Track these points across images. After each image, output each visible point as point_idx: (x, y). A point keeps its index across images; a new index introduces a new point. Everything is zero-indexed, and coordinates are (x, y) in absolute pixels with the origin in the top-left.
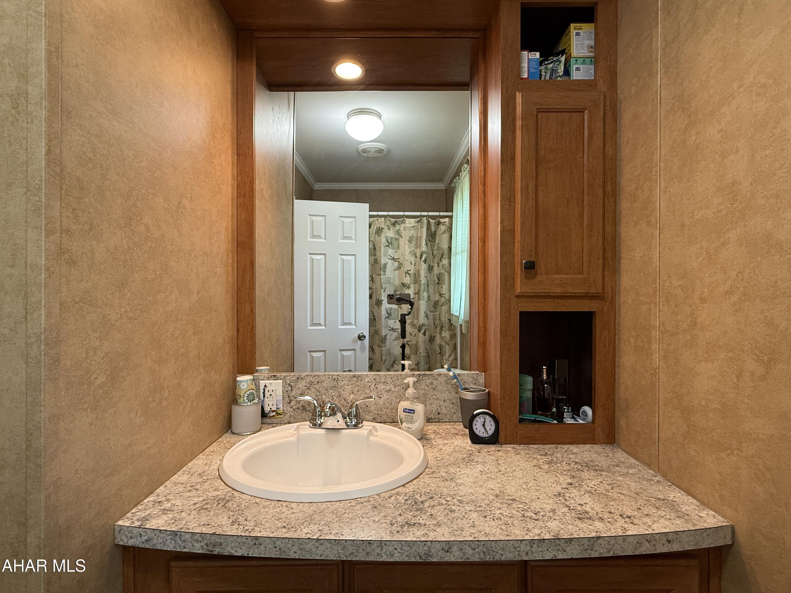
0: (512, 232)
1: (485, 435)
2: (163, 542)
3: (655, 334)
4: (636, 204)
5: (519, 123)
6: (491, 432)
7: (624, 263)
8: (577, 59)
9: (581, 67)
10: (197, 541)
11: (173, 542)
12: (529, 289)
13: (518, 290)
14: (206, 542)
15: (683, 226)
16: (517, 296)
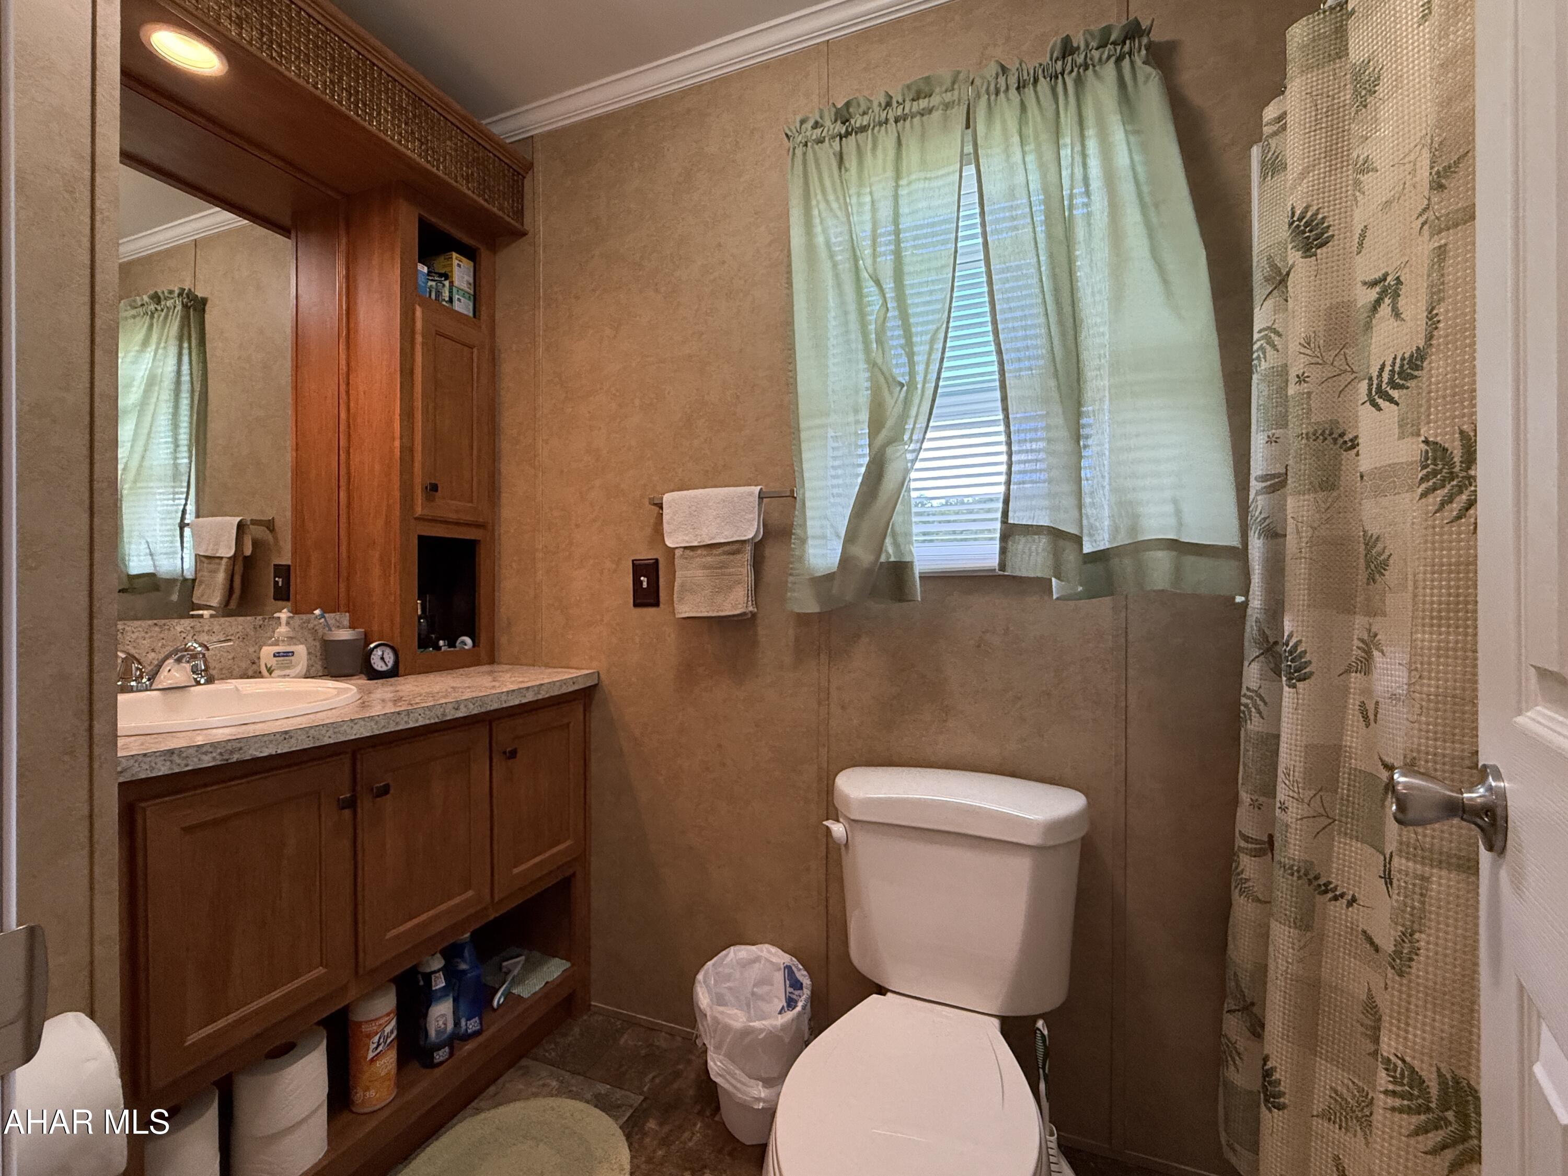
0: (412, 450)
1: (384, 668)
2: (151, 766)
3: (539, 555)
4: (518, 447)
5: (419, 339)
6: (390, 665)
7: (505, 497)
8: (459, 289)
9: (462, 299)
10: (206, 753)
11: (168, 763)
12: (426, 512)
13: (419, 511)
14: (219, 751)
15: (562, 472)
16: (416, 519)
